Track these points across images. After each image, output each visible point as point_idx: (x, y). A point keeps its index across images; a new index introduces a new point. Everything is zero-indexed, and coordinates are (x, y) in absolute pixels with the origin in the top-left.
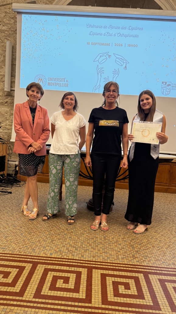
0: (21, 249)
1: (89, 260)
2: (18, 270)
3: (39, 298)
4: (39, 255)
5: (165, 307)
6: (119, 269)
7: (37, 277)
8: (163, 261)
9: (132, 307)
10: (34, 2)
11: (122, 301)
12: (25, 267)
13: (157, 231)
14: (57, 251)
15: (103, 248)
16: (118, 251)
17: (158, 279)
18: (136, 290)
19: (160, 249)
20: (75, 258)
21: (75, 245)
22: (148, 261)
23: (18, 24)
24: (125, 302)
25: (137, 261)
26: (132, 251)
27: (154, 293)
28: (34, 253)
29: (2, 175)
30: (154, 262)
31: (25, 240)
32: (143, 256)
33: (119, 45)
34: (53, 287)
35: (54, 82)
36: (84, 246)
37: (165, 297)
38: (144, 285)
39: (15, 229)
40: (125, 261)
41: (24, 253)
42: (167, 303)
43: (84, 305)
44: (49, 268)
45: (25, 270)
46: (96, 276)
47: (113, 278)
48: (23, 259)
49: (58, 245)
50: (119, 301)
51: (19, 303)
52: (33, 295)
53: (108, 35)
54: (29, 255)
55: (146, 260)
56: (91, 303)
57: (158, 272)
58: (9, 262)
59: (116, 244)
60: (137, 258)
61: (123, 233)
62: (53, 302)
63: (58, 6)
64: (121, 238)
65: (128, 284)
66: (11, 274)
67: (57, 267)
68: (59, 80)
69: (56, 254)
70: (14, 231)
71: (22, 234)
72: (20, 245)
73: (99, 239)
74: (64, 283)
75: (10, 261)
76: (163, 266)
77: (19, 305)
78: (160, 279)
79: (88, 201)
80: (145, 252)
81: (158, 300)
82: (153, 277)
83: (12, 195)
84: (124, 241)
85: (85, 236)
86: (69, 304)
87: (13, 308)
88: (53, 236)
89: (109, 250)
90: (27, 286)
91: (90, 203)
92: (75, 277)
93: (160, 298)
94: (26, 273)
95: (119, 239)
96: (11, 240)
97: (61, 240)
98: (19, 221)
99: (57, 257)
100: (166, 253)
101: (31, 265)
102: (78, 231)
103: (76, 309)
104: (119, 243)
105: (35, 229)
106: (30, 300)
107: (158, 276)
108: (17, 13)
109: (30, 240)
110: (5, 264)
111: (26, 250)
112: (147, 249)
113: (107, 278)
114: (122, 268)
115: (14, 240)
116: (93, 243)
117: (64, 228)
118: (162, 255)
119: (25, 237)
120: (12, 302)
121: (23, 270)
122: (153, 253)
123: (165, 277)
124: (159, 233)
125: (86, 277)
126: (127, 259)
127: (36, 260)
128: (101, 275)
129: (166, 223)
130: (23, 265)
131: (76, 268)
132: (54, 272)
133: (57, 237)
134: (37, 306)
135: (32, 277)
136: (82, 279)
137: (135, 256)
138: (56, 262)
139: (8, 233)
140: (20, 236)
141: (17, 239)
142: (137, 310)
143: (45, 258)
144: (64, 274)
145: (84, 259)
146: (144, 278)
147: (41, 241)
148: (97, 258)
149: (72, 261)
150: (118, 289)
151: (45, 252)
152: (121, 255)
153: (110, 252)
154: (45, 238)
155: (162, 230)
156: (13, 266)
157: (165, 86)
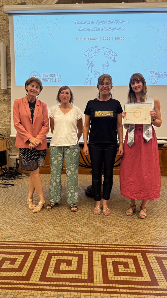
0: (25, 236)
1: (90, 243)
2: (23, 256)
3: (45, 281)
4: (42, 242)
5: (162, 283)
6: (118, 250)
7: (42, 261)
8: (159, 240)
9: (131, 284)
10: (24, 3)
11: (122, 280)
12: (30, 253)
13: (152, 213)
14: (59, 236)
15: (102, 231)
16: (117, 234)
17: (155, 257)
18: (134, 268)
19: (156, 230)
20: (76, 242)
21: (75, 230)
23: (10, 25)
24: (125, 280)
25: (134, 242)
26: (130, 233)
27: (152, 270)
28: (38, 240)
29: (4, 169)
30: (151, 241)
31: (29, 228)
32: (139, 236)
33: (107, 39)
34: (57, 270)
35: (47, 78)
36: (84, 230)
38: (142, 263)
39: (19, 218)
41: (29, 240)
42: (164, 279)
43: (87, 285)
44: (53, 252)
45: (30, 256)
46: (96, 258)
47: (113, 259)
48: (28, 246)
49: (60, 231)
50: (119, 279)
51: (26, 286)
52: (39, 278)
53: (95, 30)
54: (33, 241)
55: (143, 240)
56: (92, 282)
57: (155, 250)
58: (14, 249)
59: (114, 227)
60: (135, 238)
61: (121, 216)
62: (58, 283)
63: (47, 6)
64: (118, 222)
65: (127, 263)
66: (17, 260)
67: (60, 252)
68: (52, 76)
69: (59, 239)
70: (18, 220)
71: (26, 223)
73: (98, 223)
74: (67, 265)
75: (16, 249)
76: (160, 245)
77: (26, 288)
78: (157, 257)
79: (86, 188)
80: (142, 233)
81: (156, 276)
82: (150, 255)
83: (15, 187)
84: (122, 223)
85: (85, 221)
86: (72, 284)
87: (20, 291)
88: (55, 223)
89: (108, 232)
90: (33, 270)
91: (89, 190)
92: (77, 259)
93: (158, 274)
94: (31, 258)
95: (117, 221)
96: (16, 229)
97: (63, 226)
98: (22, 210)
99: (59, 242)
100: (162, 232)
101: (36, 250)
102: (78, 217)
103: (79, 289)
104: (117, 225)
105: (38, 217)
106: (36, 283)
107: (154, 254)
108: (9, 15)
109: (34, 228)
110: (11, 251)
111: (30, 237)
112: (144, 230)
113: (107, 258)
114: (121, 249)
115: (19, 229)
116: (93, 227)
117: (64, 215)
118: (158, 235)
119: (29, 225)
120: (19, 286)
121: (28, 256)
122: (150, 233)
123: (162, 254)
124: (155, 214)
125: (88, 259)
126: (125, 240)
127: (40, 246)
128: (101, 257)
129: (161, 204)
130: (28, 252)
131: (77, 251)
132: (58, 256)
133: (58, 223)
134: (43, 288)
135: (37, 261)
136: (83, 261)
137: (133, 237)
138: (59, 247)
139: (13, 222)
140: (24, 224)
141: (22, 228)
142: (136, 286)
143: (48, 244)
144: (67, 257)
145: (85, 243)
146: (141, 256)
147: (43, 228)
148: (97, 241)
149: (73, 245)
150: (118, 268)
151: (48, 238)
152: (119, 237)
153: (109, 234)
154: (47, 226)
155: (157, 211)
156: (19, 252)
157: (153, 75)
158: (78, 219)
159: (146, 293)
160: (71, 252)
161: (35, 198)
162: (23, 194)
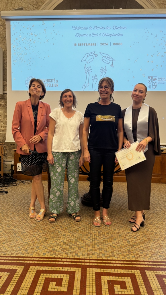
0: (13, 250)
1: (83, 258)
2: (9, 273)
4: (31, 256)
6: (114, 266)
7: (28, 280)
8: (160, 255)
10: (21, 9)
12: (17, 270)
13: (152, 223)
14: (50, 250)
15: (98, 244)
16: (113, 247)
18: (132, 288)
19: (156, 242)
20: (69, 257)
21: (69, 243)
22: (145, 256)
23: (7, 30)
26: (128, 246)
27: (152, 291)
28: (27, 254)
30: (151, 256)
31: (18, 240)
32: (138, 250)
33: (104, 44)
34: (45, 291)
36: (78, 243)
38: (141, 282)
39: (8, 229)
41: (17, 254)
44: (42, 269)
45: (16, 274)
46: (90, 276)
47: (108, 277)
48: (15, 261)
49: (52, 244)
54: (22, 256)
55: (142, 254)
57: (155, 267)
59: (111, 239)
60: (133, 252)
61: (118, 227)
63: (44, 11)
64: (116, 234)
65: (124, 282)
66: (1, 279)
68: (49, 81)
69: (49, 254)
70: (8, 231)
71: (16, 234)
73: (93, 235)
74: (56, 286)
75: (1, 265)
76: (160, 261)
78: (157, 275)
79: (82, 196)
80: (141, 246)
82: (150, 273)
83: (8, 194)
85: (79, 232)
88: (46, 235)
89: (104, 245)
91: (85, 198)
92: (68, 278)
94: (17, 277)
95: (114, 233)
96: (4, 241)
97: (55, 239)
98: (13, 220)
99: (50, 257)
100: (162, 246)
101: (23, 267)
102: (72, 228)
104: (114, 237)
105: (29, 228)
107: (155, 272)
108: (6, 20)
109: (23, 240)
111: (18, 251)
112: (143, 243)
113: (102, 277)
114: (118, 265)
115: (7, 241)
116: (88, 239)
118: (159, 248)
119: (18, 237)
121: (14, 274)
122: (149, 247)
123: (163, 272)
124: (154, 225)
125: (80, 278)
126: (122, 255)
127: (28, 262)
128: (96, 275)
129: (161, 214)
130: (14, 268)
131: (69, 268)
132: (47, 273)
133: (50, 235)
135: (23, 281)
136: (75, 280)
137: (131, 251)
138: (49, 263)
139: (2, 234)
140: (14, 236)
141: (10, 240)
143: (37, 259)
144: (57, 275)
145: (78, 258)
146: (140, 274)
147: (34, 241)
148: (92, 255)
149: (65, 260)
150: (114, 289)
151: (38, 252)
152: (116, 250)
153: (105, 248)
154: (38, 237)
155: (157, 221)
156: (4, 269)
157: (151, 81)
160: (63, 269)
162: (16, 202)
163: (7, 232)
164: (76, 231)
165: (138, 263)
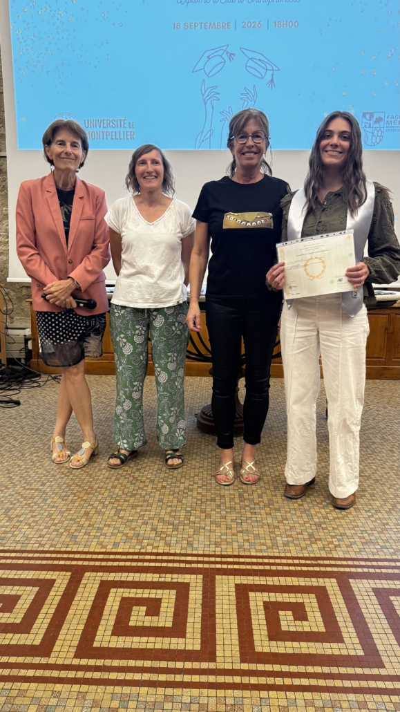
0: (43, 536)
1: (207, 553)
2: (36, 589)
3: (90, 657)
4: (86, 550)
5: (393, 659)
6: (277, 570)
7: (82, 603)
8: (382, 544)
9: (313, 665)
11: (290, 651)
12: (54, 580)
14: (129, 535)
15: (237, 521)
16: (275, 527)
17: (373, 589)
18: (320, 619)
19: (372, 516)
20: (172, 552)
21: (172, 519)
22: (348, 547)
24: (297, 651)
25: (319, 549)
26: (308, 525)
27: (366, 623)
28: (75, 546)
30: (362, 547)
31: (52, 514)
32: (331, 534)
33: (253, 25)
34: (122, 627)
36: (192, 519)
37: (391, 632)
38: (341, 605)
39: (28, 489)
40: (292, 548)
41: (51, 546)
42: (397, 648)
43: (198, 667)
44: (112, 579)
45: (53, 589)
46: (224, 593)
47: (265, 594)
48: (50, 562)
49: (132, 521)
50: (282, 650)
51: (39, 673)
52: (74, 650)
54: (63, 549)
55: (341, 543)
56: (213, 660)
57: (372, 570)
58: (14, 572)
59: (268, 509)
60: (320, 539)
62: (123, 663)
65: (302, 606)
66: (20, 602)
67: (131, 577)
68: (111, 124)
69: (127, 545)
70: (26, 494)
71: (46, 500)
72: (41, 527)
73: (227, 499)
74: (146, 615)
75: (18, 570)
76: (383, 557)
77: (42, 676)
78: (377, 588)
79: (198, 412)
80: (338, 526)
81: (377, 642)
82: (360, 585)
83: (21, 407)
85: (195, 494)
86: (161, 666)
87: (25, 686)
88: (119, 501)
90: (60, 627)
91: (205, 417)
92: (174, 597)
93: (381, 635)
94: (55, 596)
95: (276, 496)
96: (20, 516)
97: (139, 509)
98: (38, 468)
99: (130, 551)
100: (387, 524)
101: (69, 574)
102: (178, 484)
103: (178, 678)
104: (276, 506)
105: (77, 485)
106: (67, 662)
107: (371, 581)
109: (65, 514)
110: (5, 576)
111: (55, 539)
113: (251, 594)
114: (286, 568)
115: (28, 516)
116: (215, 510)
117: (144, 479)
118: (379, 530)
119: (53, 507)
120: (23, 673)
121: (49, 590)
122: (358, 526)
123: (389, 582)
125: (201, 597)
126: (296, 545)
127: (80, 563)
128: (237, 590)
129: (384, 450)
130: (48, 577)
131: (175, 576)
132: (124, 588)
133: (128, 501)
134: (86, 677)
135: (71, 604)
136: (190, 601)
137: (316, 537)
138: (128, 564)
139: (12, 500)
140: (42, 505)
141: (34, 514)
142: (326, 670)
143: (101, 556)
144: (147, 591)
145: (194, 552)
146: (338, 588)
147: (90, 515)
148: (225, 547)
149: (165, 558)
150: (279, 621)
151: (102, 540)
152: (281, 535)
153: (255, 529)
154: (100, 507)
155: (375, 468)
156: (26, 579)
157: (370, 124)
158: (177, 490)
159: (352, 688)
161: (70, 435)
162: (42, 426)
163: (24, 496)
164: (187, 491)
165: (333, 562)
